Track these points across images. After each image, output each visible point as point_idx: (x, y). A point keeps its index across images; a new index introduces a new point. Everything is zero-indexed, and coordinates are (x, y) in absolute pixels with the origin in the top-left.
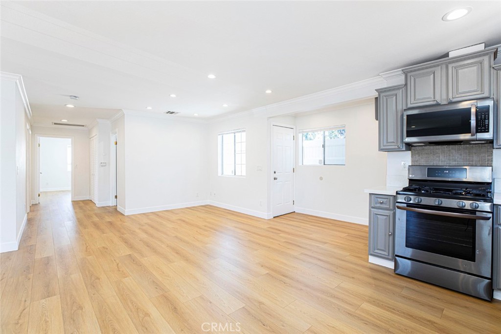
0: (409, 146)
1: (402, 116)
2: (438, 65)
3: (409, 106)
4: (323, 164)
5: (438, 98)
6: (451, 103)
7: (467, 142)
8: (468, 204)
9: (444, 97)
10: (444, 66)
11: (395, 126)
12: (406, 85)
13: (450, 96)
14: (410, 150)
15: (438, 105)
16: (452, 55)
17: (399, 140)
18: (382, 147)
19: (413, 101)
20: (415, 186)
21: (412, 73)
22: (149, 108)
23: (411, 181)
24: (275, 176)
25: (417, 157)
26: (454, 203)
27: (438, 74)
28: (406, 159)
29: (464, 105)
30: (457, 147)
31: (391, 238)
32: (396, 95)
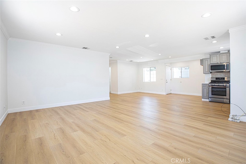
0: (211, 72)
1: (209, 65)
2: (218, 54)
3: (211, 63)
4: (181, 77)
5: (218, 62)
6: (221, 63)
7: (225, 72)
8: (225, 85)
9: (219, 61)
10: (219, 55)
11: (207, 68)
12: (210, 58)
13: (221, 61)
14: (211, 73)
15: (218, 63)
16: (221, 52)
17: (209, 71)
18: (204, 73)
19: (212, 62)
20: (212, 82)
21: (212, 56)
22: (127, 60)
23: (211, 81)
24: (167, 81)
25: (213, 75)
26: (222, 85)
27: (218, 56)
28: (210, 76)
29: (224, 64)
30: (222, 73)
31: (208, 94)
32: (208, 60)
